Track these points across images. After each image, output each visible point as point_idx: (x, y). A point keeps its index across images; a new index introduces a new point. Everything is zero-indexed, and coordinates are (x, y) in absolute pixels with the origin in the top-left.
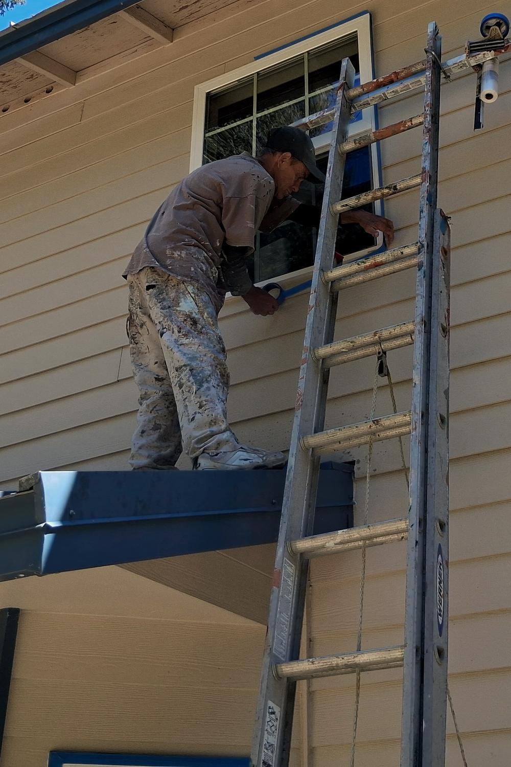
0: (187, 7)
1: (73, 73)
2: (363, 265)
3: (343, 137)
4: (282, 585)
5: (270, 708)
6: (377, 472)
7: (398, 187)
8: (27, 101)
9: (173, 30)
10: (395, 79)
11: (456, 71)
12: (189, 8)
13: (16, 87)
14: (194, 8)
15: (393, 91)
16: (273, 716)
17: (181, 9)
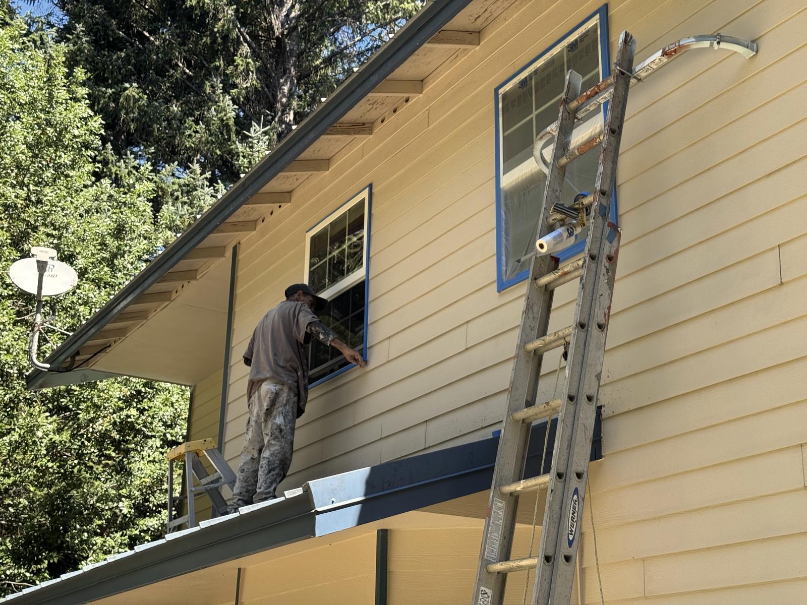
0: (479, 16)
1: (419, 84)
2: (557, 274)
3: (564, 150)
4: (492, 516)
5: (482, 591)
6: (615, 414)
7: (584, 203)
8: (395, 111)
9: (479, 32)
10: (598, 91)
11: (643, 74)
12: (481, 17)
13: (383, 104)
14: (486, 15)
15: (603, 98)
16: (485, 595)
17: (475, 20)
